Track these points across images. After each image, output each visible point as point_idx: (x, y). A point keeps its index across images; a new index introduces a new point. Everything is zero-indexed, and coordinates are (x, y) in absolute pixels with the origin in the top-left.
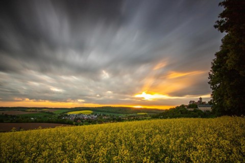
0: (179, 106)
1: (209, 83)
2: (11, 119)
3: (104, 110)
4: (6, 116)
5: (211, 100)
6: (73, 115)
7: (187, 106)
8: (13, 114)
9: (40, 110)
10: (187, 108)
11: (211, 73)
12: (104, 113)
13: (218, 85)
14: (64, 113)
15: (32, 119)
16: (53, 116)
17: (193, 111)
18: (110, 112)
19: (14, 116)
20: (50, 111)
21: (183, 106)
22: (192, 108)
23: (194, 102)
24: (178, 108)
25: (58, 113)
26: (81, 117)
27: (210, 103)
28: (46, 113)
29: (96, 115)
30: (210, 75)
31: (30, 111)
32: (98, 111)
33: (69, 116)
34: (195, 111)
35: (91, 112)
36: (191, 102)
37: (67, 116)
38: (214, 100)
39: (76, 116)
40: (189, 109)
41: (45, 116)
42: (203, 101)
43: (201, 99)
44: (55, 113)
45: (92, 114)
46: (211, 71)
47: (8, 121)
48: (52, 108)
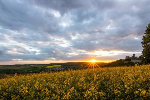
0: (118, 60)
1: (142, 43)
2: (13, 72)
3: (68, 64)
4: (10, 70)
5: (141, 55)
6: (50, 68)
7: (124, 60)
8: (14, 69)
9: (29, 66)
10: (124, 61)
11: (145, 35)
12: (69, 66)
13: (148, 44)
14: (44, 67)
15: (26, 71)
16: (38, 69)
17: (127, 63)
18: (72, 66)
19: (15, 70)
20: (36, 66)
21: (121, 60)
22: (127, 61)
23: (129, 57)
24: (117, 61)
25: (40, 67)
26: (54, 69)
27: (140, 57)
28: (33, 67)
29: (64, 68)
30: (143, 37)
31: (23, 67)
32: (65, 65)
33: (47, 69)
34: (129, 63)
35: (60, 66)
36: (127, 57)
37: (46, 68)
38: (143, 55)
39: (52, 68)
40: (125, 62)
41: (33, 70)
42: (135, 56)
43: (134, 55)
44: (38, 67)
45: (61, 67)
46: (145, 33)
47: (12, 73)
48: (36, 65)
